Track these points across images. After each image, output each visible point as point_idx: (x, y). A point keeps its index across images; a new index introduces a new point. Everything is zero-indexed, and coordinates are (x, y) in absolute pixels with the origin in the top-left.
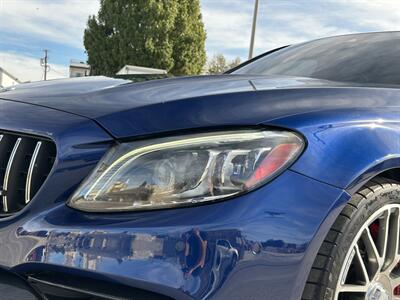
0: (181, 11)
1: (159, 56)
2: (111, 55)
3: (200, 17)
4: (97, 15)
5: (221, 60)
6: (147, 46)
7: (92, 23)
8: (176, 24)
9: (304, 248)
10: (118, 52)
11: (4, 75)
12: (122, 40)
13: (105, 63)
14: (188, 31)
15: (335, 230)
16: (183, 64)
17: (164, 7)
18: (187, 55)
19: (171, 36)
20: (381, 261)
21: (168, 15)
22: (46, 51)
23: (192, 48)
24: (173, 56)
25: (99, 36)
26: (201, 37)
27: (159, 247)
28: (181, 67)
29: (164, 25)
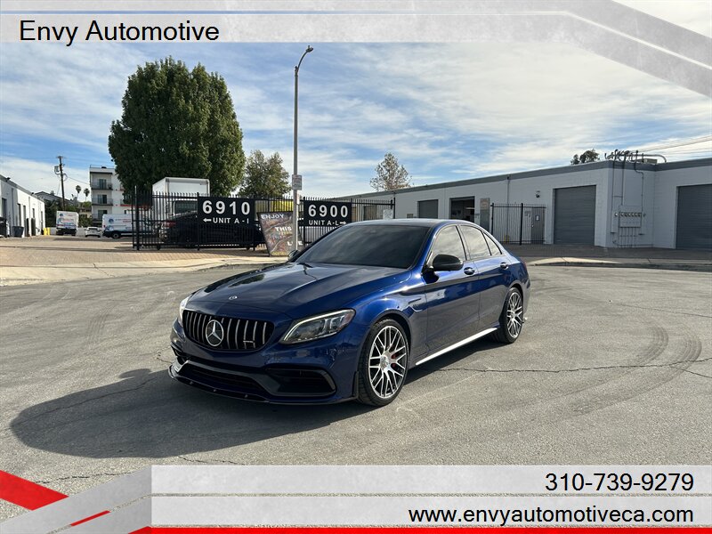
0: (213, 111)
1: (195, 160)
2: (142, 162)
3: (234, 116)
4: (120, 119)
5: (259, 155)
6: (181, 151)
7: (116, 128)
8: (209, 125)
9: (358, 346)
10: (150, 159)
11: (19, 191)
12: (153, 146)
13: (136, 171)
14: (223, 132)
15: (367, 339)
16: (222, 166)
17: (195, 108)
18: (225, 157)
19: (206, 138)
20: (384, 347)
21: (200, 117)
22: (60, 158)
23: (229, 149)
24: (210, 159)
25: (127, 143)
26: (237, 137)
27: (309, 353)
28: (220, 170)
29: (197, 127)
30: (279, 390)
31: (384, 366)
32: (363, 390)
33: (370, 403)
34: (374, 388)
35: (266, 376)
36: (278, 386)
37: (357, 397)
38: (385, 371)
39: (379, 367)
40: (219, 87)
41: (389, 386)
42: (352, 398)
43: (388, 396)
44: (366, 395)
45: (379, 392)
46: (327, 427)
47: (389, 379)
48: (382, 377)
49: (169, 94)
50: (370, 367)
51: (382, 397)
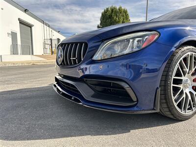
7: (98, 27)
20: (187, 70)
30: (93, 96)
31: (186, 87)
32: (165, 105)
33: (172, 117)
34: (176, 104)
35: (85, 85)
36: (93, 93)
37: (158, 111)
38: (187, 91)
39: (181, 86)
40: (125, 12)
41: (190, 104)
42: (153, 111)
43: (189, 113)
44: (167, 110)
45: (180, 108)
46: (125, 135)
47: (190, 98)
48: (184, 96)
49: (111, 16)
50: (172, 85)
51: (183, 113)
